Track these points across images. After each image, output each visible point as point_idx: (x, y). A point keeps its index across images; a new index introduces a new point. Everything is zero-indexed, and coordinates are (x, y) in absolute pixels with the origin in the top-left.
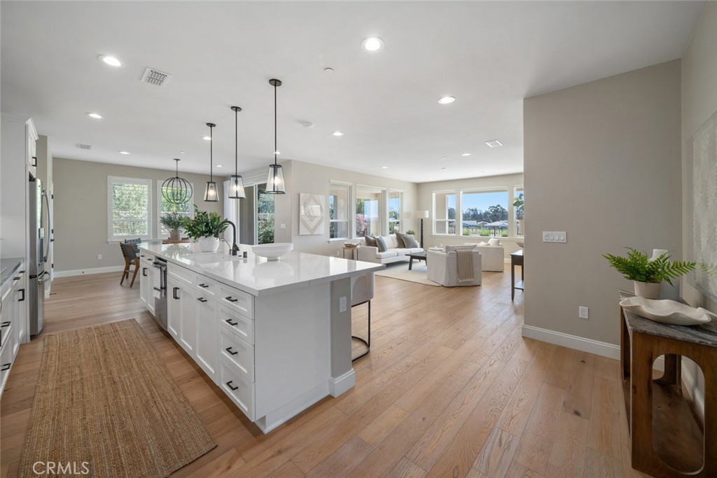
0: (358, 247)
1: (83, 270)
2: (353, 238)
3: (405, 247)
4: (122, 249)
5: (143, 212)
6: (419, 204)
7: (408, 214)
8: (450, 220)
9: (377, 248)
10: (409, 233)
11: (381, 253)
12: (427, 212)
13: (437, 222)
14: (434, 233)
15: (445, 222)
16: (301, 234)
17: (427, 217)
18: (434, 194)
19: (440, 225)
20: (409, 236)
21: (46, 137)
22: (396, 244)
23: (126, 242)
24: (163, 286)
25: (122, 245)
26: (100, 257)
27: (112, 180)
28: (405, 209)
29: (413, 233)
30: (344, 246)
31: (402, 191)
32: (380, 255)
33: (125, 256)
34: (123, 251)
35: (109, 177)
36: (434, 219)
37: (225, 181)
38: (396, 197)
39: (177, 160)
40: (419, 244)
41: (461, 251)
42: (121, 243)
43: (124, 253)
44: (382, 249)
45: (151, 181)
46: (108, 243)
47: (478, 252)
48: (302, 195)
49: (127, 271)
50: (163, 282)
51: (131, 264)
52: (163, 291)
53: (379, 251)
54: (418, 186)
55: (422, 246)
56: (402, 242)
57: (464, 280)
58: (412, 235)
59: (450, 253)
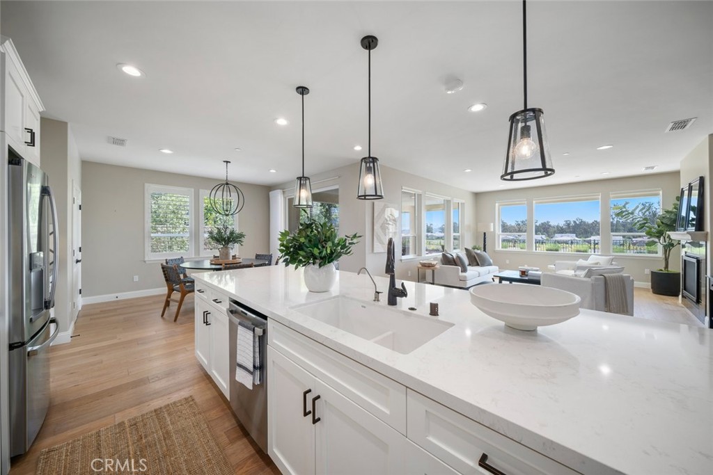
1: (117, 295)
2: (423, 255)
3: (478, 265)
4: (164, 271)
5: (181, 226)
6: (478, 216)
9: (459, 268)
11: (464, 274)
12: (492, 225)
14: (497, 247)
16: (374, 251)
17: (492, 230)
18: (497, 205)
21: (66, 124)
23: (167, 263)
24: (258, 364)
25: (163, 268)
26: (136, 278)
27: (151, 188)
30: (420, 266)
31: (463, 201)
32: (465, 277)
33: (167, 280)
34: (165, 274)
35: (146, 185)
36: (497, 232)
37: (270, 191)
39: (227, 162)
41: (609, 275)
42: (162, 264)
43: (166, 277)
45: (193, 190)
46: (145, 262)
47: (629, 277)
49: (169, 299)
50: (257, 355)
51: (173, 290)
52: (258, 373)
53: (462, 271)
54: (477, 195)
56: (475, 260)
59: (596, 279)
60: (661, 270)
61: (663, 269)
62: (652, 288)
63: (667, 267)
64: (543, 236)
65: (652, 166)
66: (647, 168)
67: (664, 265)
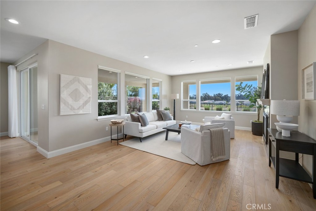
0: (124, 123)
2: (122, 115)
3: (163, 120)
6: (173, 89)
7: (165, 96)
8: (190, 100)
9: (140, 124)
10: (166, 109)
11: (143, 128)
12: (178, 95)
13: (184, 101)
14: (182, 109)
15: (188, 101)
16: (62, 114)
17: (178, 98)
18: (182, 83)
19: (185, 103)
20: (166, 111)
22: (157, 118)
28: (164, 93)
29: (169, 109)
30: (111, 123)
31: (161, 80)
32: (142, 130)
36: (182, 99)
38: (157, 86)
40: (172, 117)
41: (214, 129)
44: (144, 124)
47: (227, 130)
48: (63, 76)
53: (141, 126)
54: (172, 77)
55: (174, 119)
56: (161, 117)
57: (217, 158)
58: (168, 111)
59: (205, 133)
60: (256, 121)
61: (257, 121)
62: (252, 131)
63: (259, 119)
64: (225, 102)
65: (252, 60)
66: (250, 62)
67: (257, 118)
